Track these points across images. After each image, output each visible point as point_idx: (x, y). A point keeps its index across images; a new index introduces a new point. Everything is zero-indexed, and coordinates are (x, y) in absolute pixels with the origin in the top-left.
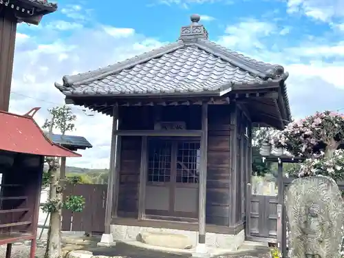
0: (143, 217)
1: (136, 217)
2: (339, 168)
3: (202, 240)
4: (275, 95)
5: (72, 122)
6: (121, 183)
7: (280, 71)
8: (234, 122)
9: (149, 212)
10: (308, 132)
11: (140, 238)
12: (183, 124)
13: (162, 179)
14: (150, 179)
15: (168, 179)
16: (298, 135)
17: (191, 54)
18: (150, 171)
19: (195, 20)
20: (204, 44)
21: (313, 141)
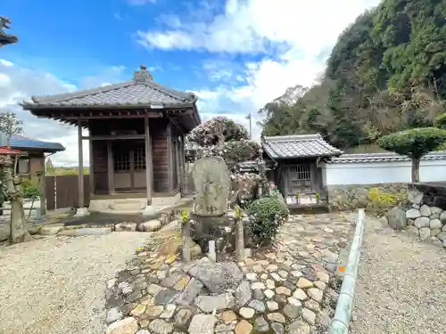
0: (113, 193)
1: (108, 194)
2: (226, 151)
3: (149, 203)
4: (190, 112)
5: (20, 126)
6: (95, 173)
7: (193, 96)
8: (169, 130)
9: (118, 190)
10: (207, 129)
11: (110, 207)
12: (135, 132)
13: (124, 168)
14: (115, 169)
15: (129, 168)
16: (201, 133)
17: (140, 88)
18: (115, 164)
19: (144, 68)
20: (149, 82)
21: (211, 136)
